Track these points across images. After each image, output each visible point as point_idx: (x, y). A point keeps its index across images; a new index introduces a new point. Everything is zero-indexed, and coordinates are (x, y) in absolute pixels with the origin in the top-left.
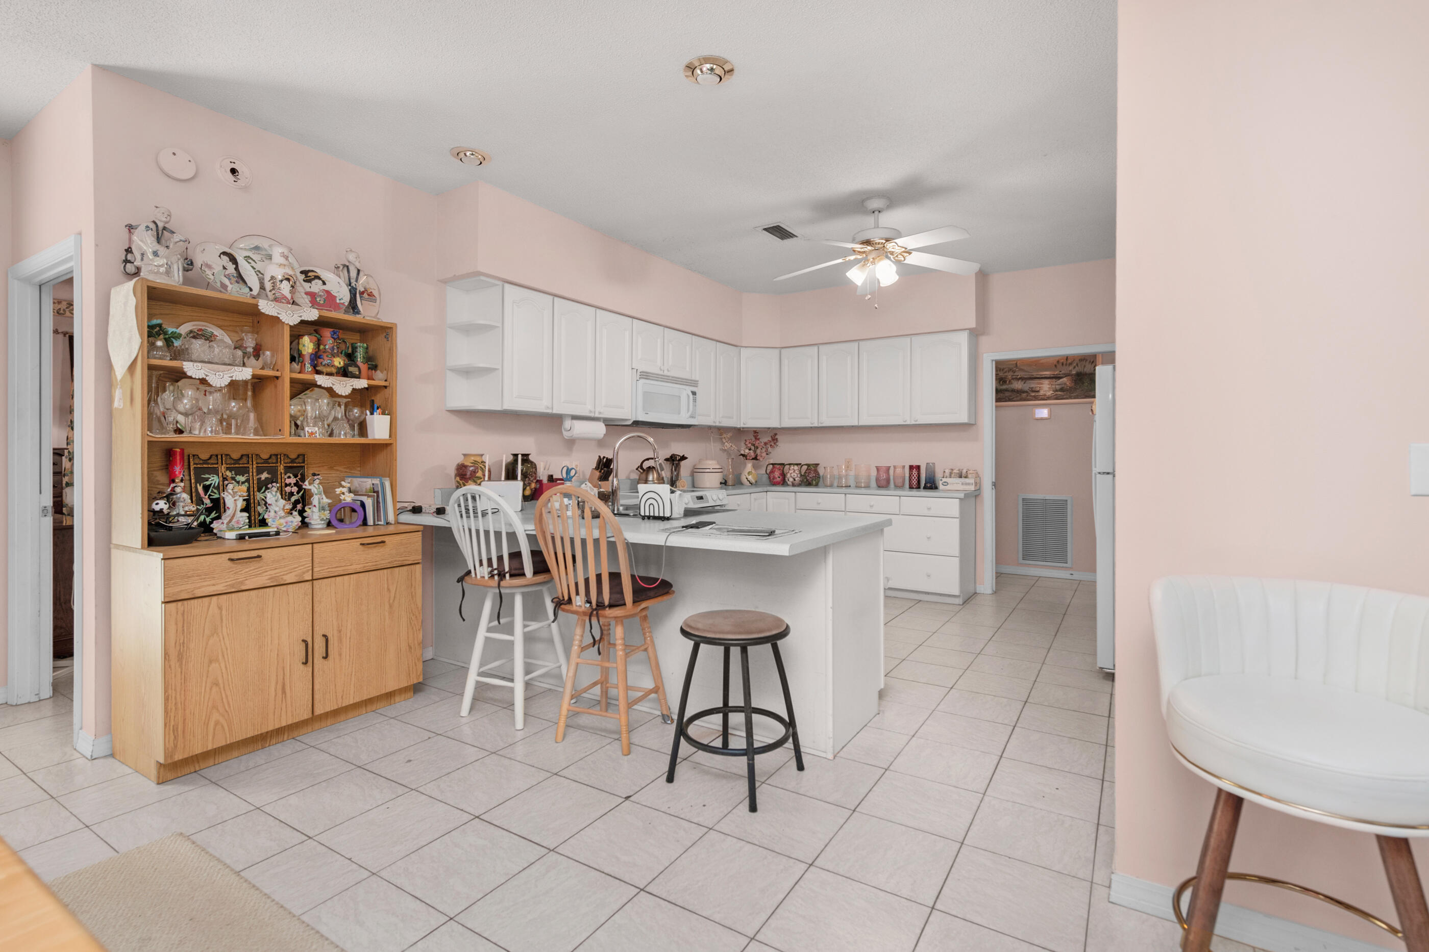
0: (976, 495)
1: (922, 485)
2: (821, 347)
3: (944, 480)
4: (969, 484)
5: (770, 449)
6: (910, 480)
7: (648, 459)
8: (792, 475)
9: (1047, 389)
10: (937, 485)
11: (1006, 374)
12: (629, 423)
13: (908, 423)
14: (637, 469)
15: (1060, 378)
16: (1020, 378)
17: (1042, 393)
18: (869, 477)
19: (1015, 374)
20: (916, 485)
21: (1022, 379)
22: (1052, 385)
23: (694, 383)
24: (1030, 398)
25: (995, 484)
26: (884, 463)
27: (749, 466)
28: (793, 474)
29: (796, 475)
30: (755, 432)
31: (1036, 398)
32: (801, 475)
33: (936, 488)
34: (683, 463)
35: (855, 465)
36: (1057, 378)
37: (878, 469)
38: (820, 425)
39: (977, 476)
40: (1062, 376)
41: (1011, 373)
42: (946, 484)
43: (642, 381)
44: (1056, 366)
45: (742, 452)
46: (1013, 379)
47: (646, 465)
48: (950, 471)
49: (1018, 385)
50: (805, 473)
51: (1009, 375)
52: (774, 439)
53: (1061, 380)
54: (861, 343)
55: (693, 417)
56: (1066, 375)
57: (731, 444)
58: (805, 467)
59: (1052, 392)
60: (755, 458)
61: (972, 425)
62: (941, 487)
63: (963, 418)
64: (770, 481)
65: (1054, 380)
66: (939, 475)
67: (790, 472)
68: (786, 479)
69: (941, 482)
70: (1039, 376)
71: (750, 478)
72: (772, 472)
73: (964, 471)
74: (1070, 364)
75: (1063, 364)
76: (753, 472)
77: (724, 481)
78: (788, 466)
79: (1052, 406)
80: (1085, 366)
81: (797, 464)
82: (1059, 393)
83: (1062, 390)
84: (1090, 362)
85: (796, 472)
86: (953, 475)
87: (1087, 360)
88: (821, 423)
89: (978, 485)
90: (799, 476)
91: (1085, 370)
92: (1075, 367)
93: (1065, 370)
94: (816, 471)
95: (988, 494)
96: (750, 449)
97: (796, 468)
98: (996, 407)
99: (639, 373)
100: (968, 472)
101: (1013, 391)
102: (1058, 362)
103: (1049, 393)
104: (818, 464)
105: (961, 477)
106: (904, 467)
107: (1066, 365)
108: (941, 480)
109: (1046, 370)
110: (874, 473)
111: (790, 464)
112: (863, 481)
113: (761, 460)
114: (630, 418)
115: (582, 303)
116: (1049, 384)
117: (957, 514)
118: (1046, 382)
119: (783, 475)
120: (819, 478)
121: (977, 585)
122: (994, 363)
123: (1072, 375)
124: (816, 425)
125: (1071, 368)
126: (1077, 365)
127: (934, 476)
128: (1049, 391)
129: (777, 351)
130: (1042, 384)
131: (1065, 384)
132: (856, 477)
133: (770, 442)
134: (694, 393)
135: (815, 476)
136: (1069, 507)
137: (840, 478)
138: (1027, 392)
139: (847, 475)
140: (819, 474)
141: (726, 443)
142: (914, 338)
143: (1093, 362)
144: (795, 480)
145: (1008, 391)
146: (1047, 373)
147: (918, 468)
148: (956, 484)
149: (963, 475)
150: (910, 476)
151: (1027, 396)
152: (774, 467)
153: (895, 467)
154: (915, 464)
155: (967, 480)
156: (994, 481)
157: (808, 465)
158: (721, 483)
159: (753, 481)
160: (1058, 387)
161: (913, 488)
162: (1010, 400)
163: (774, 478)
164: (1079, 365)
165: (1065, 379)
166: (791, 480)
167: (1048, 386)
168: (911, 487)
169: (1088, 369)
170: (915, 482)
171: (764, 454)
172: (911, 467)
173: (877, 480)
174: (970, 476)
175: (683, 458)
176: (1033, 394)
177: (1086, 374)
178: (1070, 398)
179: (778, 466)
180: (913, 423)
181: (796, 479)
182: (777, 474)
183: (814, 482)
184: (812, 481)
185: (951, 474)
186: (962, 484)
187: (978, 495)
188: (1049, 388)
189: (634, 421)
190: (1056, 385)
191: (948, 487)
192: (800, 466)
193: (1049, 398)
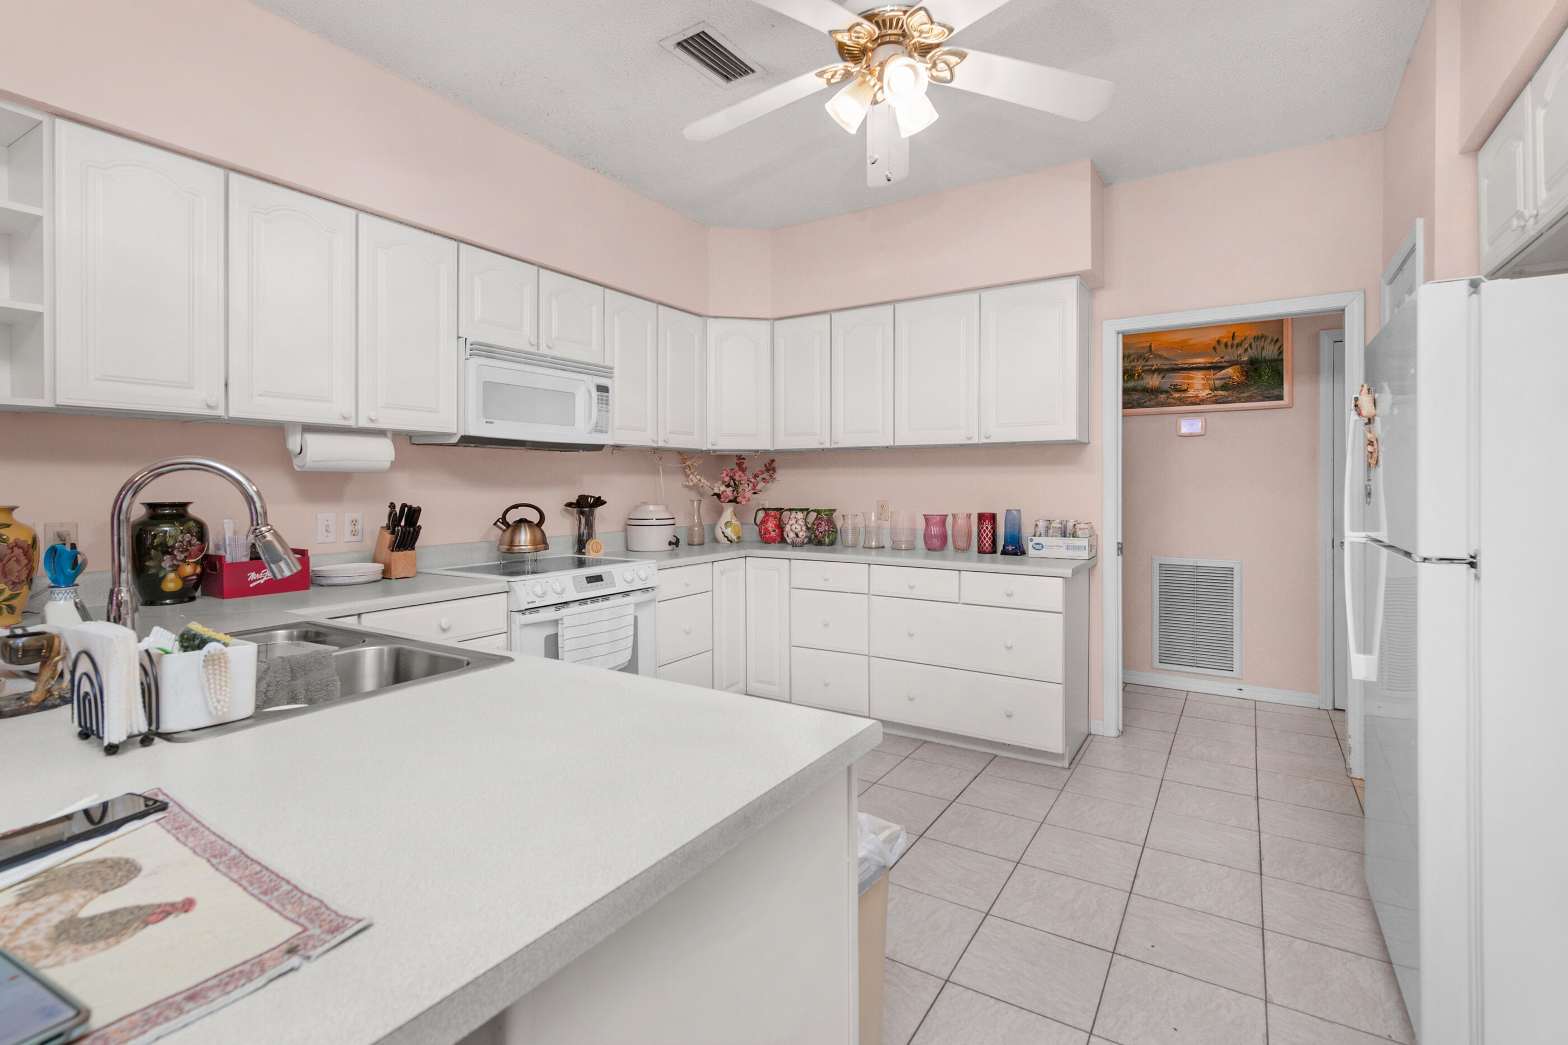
0: (1090, 567)
1: (1000, 548)
2: (835, 315)
3: (1036, 540)
4: (1079, 548)
5: (761, 485)
6: (979, 538)
7: (516, 507)
8: (793, 527)
9: (1200, 387)
10: (1025, 548)
11: (1133, 364)
12: (455, 440)
13: (975, 441)
14: (495, 524)
15: (1222, 368)
16: (1156, 370)
17: (1191, 393)
18: (913, 531)
19: (1148, 363)
20: (988, 548)
21: (1158, 371)
22: (1208, 379)
23: (607, 371)
24: (1172, 401)
25: (1121, 549)
26: (935, 511)
27: (728, 513)
28: (795, 526)
29: (799, 527)
30: (740, 457)
31: (1182, 402)
32: (808, 528)
33: (1023, 553)
34: (599, 511)
35: (891, 512)
36: (1217, 367)
37: (927, 518)
38: (834, 446)
39: (1092, 536)
40: (1225, 364)
41: (1142, 362)
42: (1039, 547)
43: (476, 361)
44: (1215, 348)
45: (716, 491)
46: (1144, 371)
47: (512, 517)
48: (1046, 524)
49: (1153, 381)
50: (813, 524)
51: (1139, 366)
52: (770, 468)
53: (1223, 372)
54: (897, 306)
55: (601, 431)
56: (1232, 363)
57: (698, 477)
58: (813, 515)
59: (1208, 392)
60: (734, 501)
61: (1087, 444)
62: (1031, 552)
63: (1069, 432)
64: (761, 536)
65: (1212, 372)
66: (1027, 531)
67: (791, 522)
68: (785, 533)
69: (1030, 544)
70: (1187, 366)
71: (729, 531)
72: (764, 522)
73: (1070, 525)
74: (1239, 345)
75: (1226, 345)
76: (734, 522)
77: (674, 540)
78: (789, 513)
79: (1207, 415)
80: (1263, 348)
81: (802, 510)
82: (1222, 393)
83: (1224, 387)
84: (1272, 340)
85: (800, 522)
86: (1051, 531)
87: (1266, 338)
88: (836, 443)
89: (1094, 550)
90: (804, 528)
91: (1264, 354)
92: (1246, 350)
93: (1230, 355)
94: (830, 522)
95: (1110, 565)
96: (728, 486)
97: (800, 515)
98: (1124, 416)
99: (469, 346)
100: (1077, 526)
101: (1146, 390)
102: (1219, 342)
103: (1204, 393)
104: (834, 510)
105: (1064, 535)
106: (969, 516)
107: (1232, 346)
108: (1032, 540)
109: (1199, 356)
110: (921, 524)
111: (790, 510)
112: (903, 539)
113: (744, 502)
114: (454, 431)
115: (319, 197)
116: (1203, 379)
117: (1059, 606)
118: (1199, 375)
119: (780, 527)
120: (836, 532)
121: (1092, 721)
122: (1120, 336)
123: (1241, 363)
124: (827, 445)
125: (1240, 351)
126: (1250, 346)
127: (1020, 531)
128: (1203, 390)
129: (766, 325)
130: (1192, 378)
131: (1230, 378)
132: (893, 531)
133: (763, 473)
134: (603, 389)
135: (829, 530)
136: (1236, 580)
137: (867, 532)
138: (1167, 392)
139: (878, 528)
140: (834, 527)
141: (692, 476)
142: (985, 294)
143: (1277, 341)
144: (797, 536)
145: (1137, 391)
146: (1200, 361)
147: (993, 517)
148: (1055, 546)
149: (1068, 531)
150: (979, 531)
151: (1168, 398)
152: (767, 515)
153: (954, 516)
154: (987, 510)
155: (1076, 542)
156: (1120, 541)
157: (818, 512)
158: (670, 543)
159: (734, 537)
160: (1218, 383)
161: (984, 552)
162: (1140, 405)
163: (767, 531)
164: (1254, 345)
165: (1229, 371)
166: (792, 535)
167: (1202, 382)
168: (981, 551)
169: (1269, 352)
170: (987, 543)
171: (749, 494)
172: (981, 517)
173: (927, 537)
174: (1079, 533)
175: (599, 502)
176: (1177, 395)
177: (1265, 361)
178: (1239, 400)
179: (773, 513)
180: (984, 441)
181: (800, 534)
182: (771, 525)
183: (827, 540)
184: (823, 537)
185: (1047, 528)
186: (1068, 548)
187: (1094, 566)
188: (1203, 385)
189: (462, 436)
190: (1215, 379)
191: (1043, 553)
192: (805, 513)
193: (1203, 402)
